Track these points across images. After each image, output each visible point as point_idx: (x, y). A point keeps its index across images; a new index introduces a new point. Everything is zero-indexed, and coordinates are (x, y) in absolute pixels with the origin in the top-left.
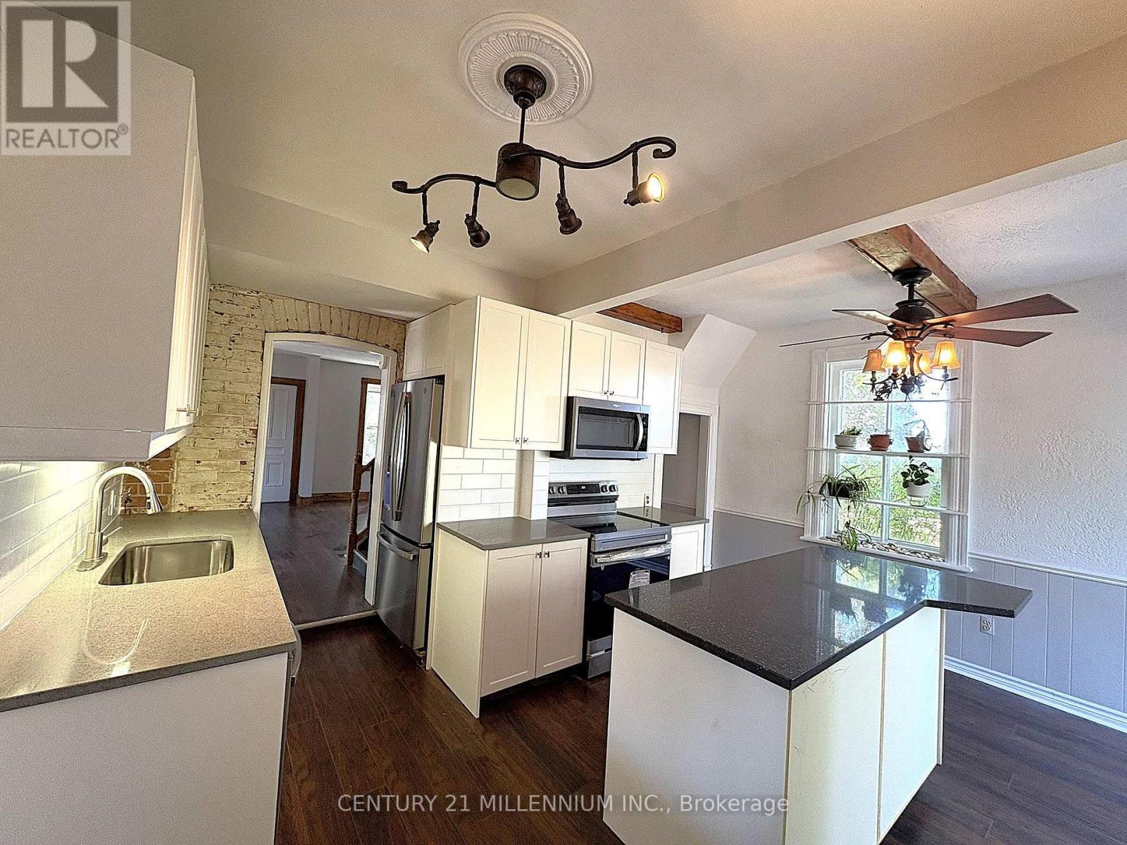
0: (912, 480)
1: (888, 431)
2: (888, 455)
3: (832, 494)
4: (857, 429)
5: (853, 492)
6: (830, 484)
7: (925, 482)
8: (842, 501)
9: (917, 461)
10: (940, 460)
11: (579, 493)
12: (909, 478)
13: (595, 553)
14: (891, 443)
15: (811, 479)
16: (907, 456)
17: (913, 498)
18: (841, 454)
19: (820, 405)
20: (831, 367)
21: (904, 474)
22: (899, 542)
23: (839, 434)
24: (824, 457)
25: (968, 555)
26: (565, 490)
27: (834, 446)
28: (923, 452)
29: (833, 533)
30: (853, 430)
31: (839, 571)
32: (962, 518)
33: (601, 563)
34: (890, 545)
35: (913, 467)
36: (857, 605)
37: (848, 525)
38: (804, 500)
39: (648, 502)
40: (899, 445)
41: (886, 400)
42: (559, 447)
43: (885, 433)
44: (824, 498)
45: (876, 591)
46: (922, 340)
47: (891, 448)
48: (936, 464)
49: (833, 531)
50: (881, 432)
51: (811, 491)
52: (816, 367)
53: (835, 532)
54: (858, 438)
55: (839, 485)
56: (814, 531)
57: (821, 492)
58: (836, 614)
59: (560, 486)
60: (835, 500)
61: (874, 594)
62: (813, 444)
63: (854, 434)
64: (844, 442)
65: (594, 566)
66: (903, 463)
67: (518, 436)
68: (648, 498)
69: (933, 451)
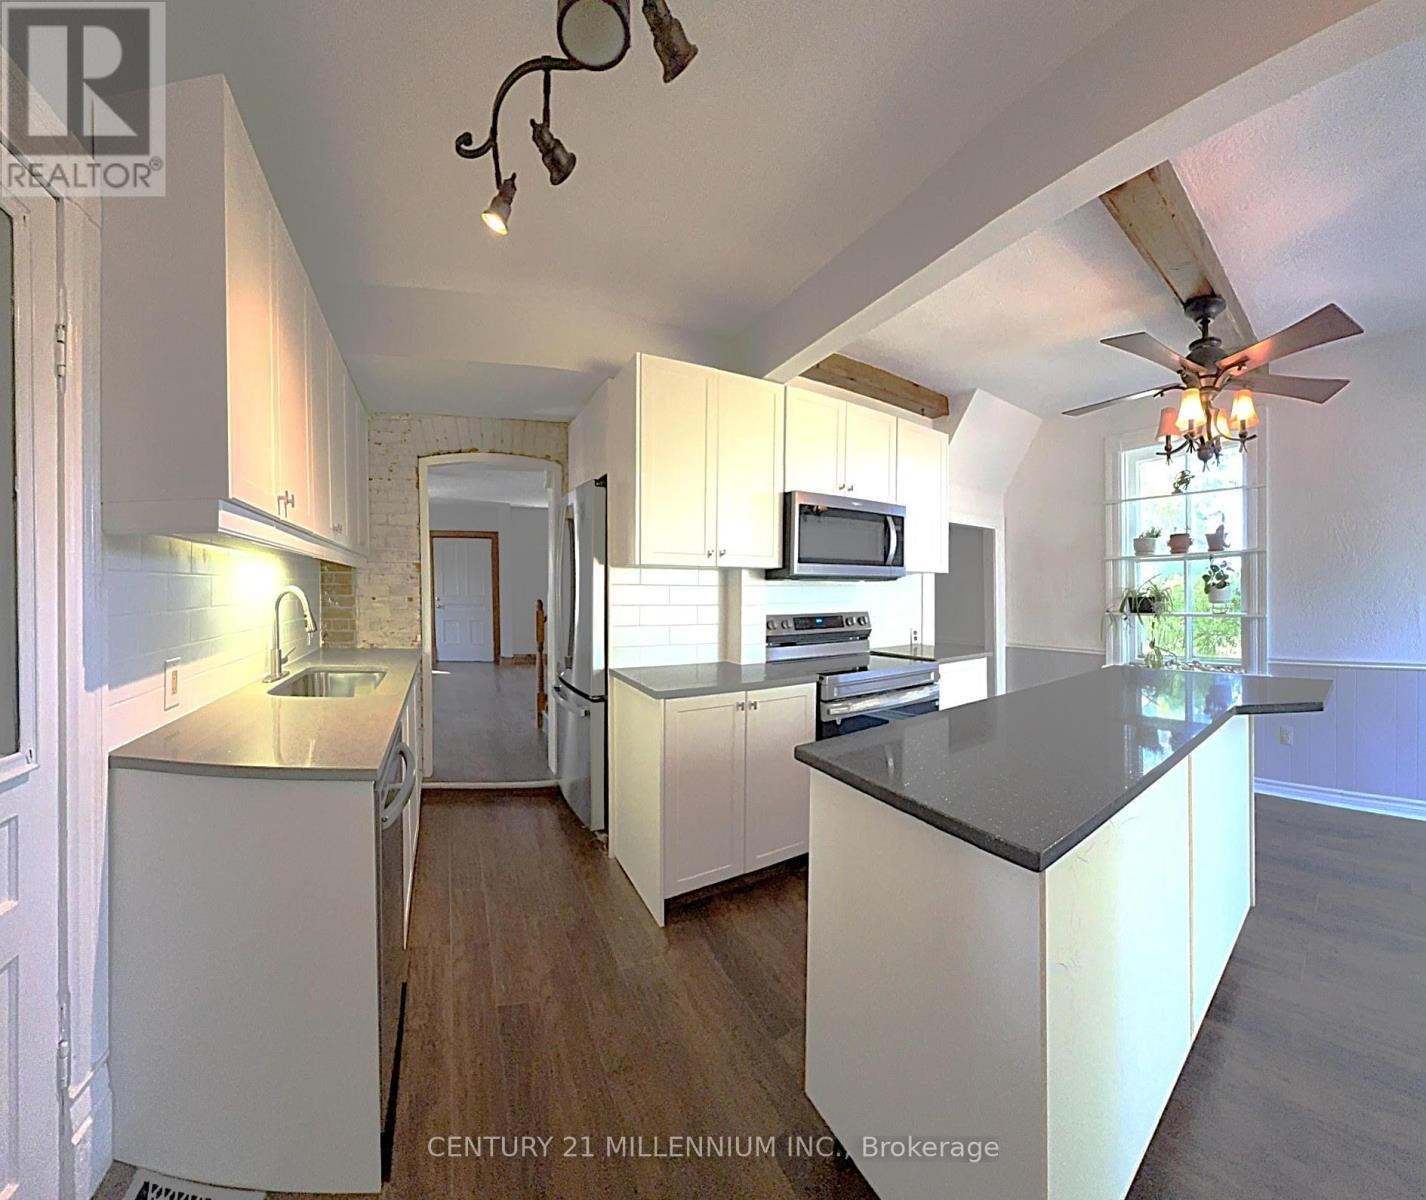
0: (1214, 584)
1: (1187, 528)
2: (1191, 559)
3: (1133, 611)
4: (1157, 530)
5: (1155, 605)
6: (1130, 599)
7: (1225, 584)
8: (1144, 617)
9: (1218, 562)
10: (1239, 559)
11: (811, 628)
12: (1210, 582)
13: (826, 702)
14: (1191, 543)
15: (1110, 595)
16: (1206, 558)
17: (1216, 605)
18: (1141, 564)
19: (1116, 503)
20: (1126, 456)
21: (1206, 578)
22: (1203, 659)
23: (1138, 537)
24: (1124, 566)
25: (1268, 662)
26: (791, 624)
27: (1133, 553)
28: (1222, 549)
29: (1136, 658)
30: (1153, 532)
31: (1145, 701)
32: (1262, 620)
33: (836, 715)
34: (1195, 662)
35: (1214, 568)
36: (1164, 737)
37: (1152, 644)
38: (1104, 623)
39: (916, 639)
40: (1199, 546)
41: (1184, 491)
42: (775, 562)
43: (1184, 532)
44: (1124, 617)
45: (1182, 717)
46: (1219, 390)
47: (1192, 549)
48: (1236, 563)
49: (1137, 654)
50: (1181, 531)
51: (1111, 610)
52: (1109, 460)
53: (1139, 656)
54: (1158, 540)
55: (1139, 598)
56: (1116, 657)
57: (1122, 610)
58: (1144, 750)
59: (783, 620)
60: (1137, 617)
61: (1180, 722)
62: (1110, 553)
63: (1153, 536)
64: (1143, 547)
65: (825, 719)
66: (1202, 567)
67: (710, 547)
68: (915, 633)
69: (1232, 549)
